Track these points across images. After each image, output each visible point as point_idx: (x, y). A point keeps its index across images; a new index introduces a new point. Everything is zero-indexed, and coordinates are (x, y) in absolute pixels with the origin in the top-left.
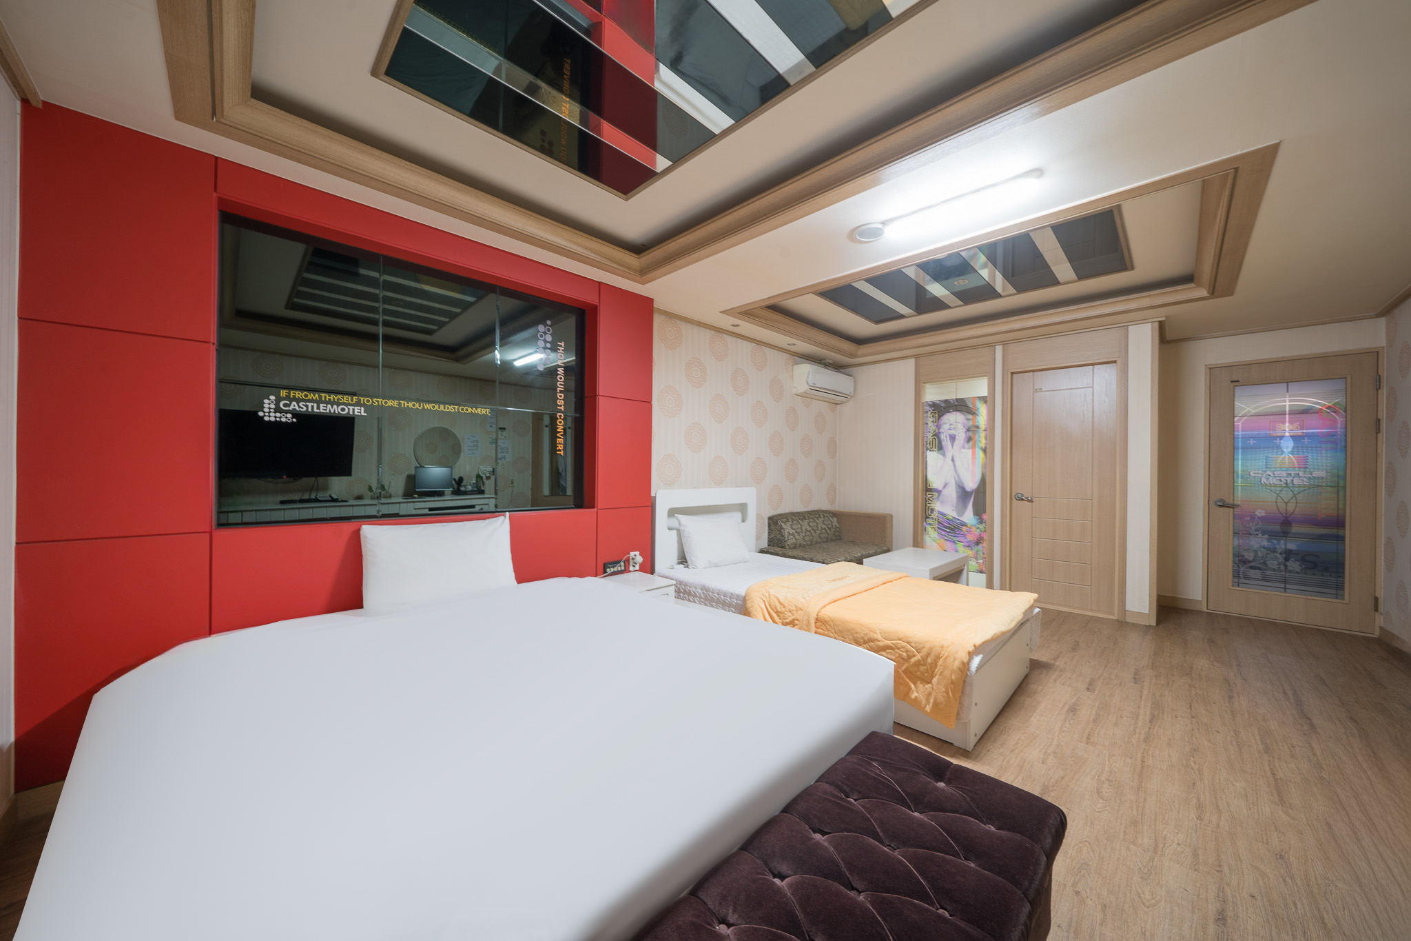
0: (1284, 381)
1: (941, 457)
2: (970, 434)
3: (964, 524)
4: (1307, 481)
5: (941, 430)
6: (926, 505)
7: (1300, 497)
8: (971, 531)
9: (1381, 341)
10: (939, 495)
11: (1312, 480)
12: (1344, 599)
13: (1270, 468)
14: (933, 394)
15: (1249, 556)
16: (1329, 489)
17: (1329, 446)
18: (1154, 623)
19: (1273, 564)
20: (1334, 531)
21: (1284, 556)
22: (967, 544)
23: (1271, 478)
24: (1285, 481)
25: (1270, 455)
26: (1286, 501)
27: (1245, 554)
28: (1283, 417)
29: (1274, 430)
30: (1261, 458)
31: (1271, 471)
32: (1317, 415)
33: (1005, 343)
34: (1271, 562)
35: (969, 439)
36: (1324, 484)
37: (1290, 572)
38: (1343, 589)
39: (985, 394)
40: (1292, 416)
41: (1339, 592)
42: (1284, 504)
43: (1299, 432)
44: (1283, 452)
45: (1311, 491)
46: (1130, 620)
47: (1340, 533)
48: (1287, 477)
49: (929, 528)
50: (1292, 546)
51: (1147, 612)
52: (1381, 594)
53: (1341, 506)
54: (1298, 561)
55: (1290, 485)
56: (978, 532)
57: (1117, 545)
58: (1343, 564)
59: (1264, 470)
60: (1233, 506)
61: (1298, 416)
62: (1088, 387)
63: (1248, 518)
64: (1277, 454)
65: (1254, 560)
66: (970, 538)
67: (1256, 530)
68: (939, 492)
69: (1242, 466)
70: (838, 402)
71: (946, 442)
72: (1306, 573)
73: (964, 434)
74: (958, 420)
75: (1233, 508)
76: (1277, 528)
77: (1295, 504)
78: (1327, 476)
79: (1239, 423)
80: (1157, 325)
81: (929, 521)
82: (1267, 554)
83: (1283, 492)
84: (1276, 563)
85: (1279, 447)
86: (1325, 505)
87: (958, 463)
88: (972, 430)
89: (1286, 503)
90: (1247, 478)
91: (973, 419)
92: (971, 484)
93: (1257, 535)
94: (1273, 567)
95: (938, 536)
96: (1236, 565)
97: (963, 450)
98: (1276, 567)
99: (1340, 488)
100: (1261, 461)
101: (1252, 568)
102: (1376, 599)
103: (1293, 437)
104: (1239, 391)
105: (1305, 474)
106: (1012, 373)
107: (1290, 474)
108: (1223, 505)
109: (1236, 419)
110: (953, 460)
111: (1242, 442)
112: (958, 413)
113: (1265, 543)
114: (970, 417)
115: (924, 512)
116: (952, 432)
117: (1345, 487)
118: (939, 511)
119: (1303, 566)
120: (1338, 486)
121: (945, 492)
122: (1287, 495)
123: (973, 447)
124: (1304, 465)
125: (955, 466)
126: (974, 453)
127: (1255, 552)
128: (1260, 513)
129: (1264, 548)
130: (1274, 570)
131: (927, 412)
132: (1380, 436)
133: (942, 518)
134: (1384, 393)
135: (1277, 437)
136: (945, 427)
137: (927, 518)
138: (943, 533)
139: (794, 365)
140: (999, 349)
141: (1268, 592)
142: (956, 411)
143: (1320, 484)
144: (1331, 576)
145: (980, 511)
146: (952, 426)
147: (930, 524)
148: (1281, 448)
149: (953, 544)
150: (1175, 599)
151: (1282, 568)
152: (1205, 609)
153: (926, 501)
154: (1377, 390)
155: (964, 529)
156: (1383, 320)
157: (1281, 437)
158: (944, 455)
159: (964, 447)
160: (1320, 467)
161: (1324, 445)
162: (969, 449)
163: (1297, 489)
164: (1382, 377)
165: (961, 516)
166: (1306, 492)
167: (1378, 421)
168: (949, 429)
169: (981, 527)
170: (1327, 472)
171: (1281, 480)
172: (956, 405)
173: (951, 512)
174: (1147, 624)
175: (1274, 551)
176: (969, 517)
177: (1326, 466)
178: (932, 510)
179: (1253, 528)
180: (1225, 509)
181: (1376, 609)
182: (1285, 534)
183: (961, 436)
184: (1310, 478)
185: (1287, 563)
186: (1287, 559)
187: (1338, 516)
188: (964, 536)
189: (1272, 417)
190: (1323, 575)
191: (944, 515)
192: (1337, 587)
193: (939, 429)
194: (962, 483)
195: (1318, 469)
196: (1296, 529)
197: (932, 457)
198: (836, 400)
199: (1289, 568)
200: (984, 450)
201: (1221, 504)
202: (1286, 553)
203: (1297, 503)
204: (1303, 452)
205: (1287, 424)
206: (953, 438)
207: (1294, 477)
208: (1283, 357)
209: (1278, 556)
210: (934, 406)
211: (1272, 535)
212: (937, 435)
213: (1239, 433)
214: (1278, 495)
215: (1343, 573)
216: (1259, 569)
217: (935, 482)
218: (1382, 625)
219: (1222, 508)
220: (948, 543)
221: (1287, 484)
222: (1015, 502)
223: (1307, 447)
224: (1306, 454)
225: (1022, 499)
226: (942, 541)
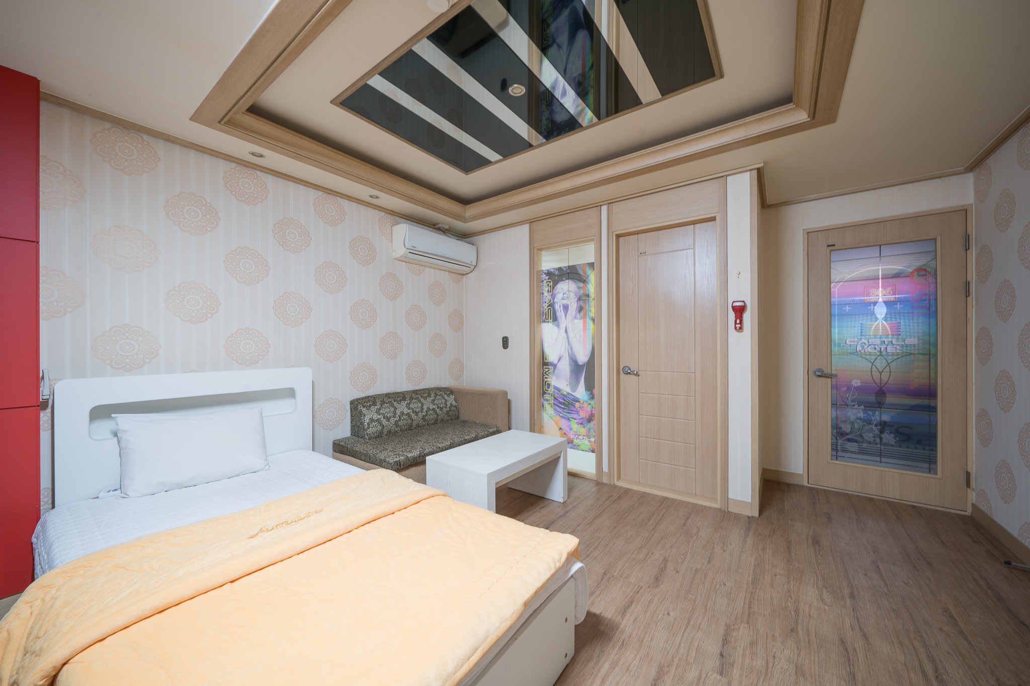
0: (876, 244)
1: (556, 328)
2: (581, 303)
3: (577, 401)
4: (901, 349)
5: (556, 300)
6: (543, 380)
7: (893, 365)
8: (583, 407)
9: (969, 199)
10: (555, 369)
11: (905, 348)
12: (937, 474)
13: (866, 336)
14: (550, 262)
15: (847, 428)
16: (921, 357)
17: (920, 311)
18: (756, 514)
19: (869, 436)
20: (925, 402)
21: (879, 427)
22: (580, 421)
23: (866, 347)
24: (879, 350)
25: (864, 322)
26: (881, 370)
27: (842, 426)
28: (876, 281)
29: (868, 295)
30: (857, 325)
31: (865, 339)
32: (908, 279)
33: (610, 203)
34: (867, 434)
35: (580, 309)
36: (916, 352)
37: (885, 444)
38: (935, 463)
39: (592, 260)
40: (885, 280)
41: (932, 466)
42: (878, 373)
43: (892, 297)
44: (876, 319)
45: (904, 359)
46: (733, 509)
47: (932, 404)
48: (881, 344)
49: (546, 404)
50: (886, 418)
51: (750, 501)
52: (973, 469)
53: (932, 375)
54: (893, 433)
55: (884, 353)
56: (589, 408)
57: (719, 424)
58: (934, 437)
59: (859, 337)
60: (830, 376)
61: (891, 280)
62: (689, 249)
63: (845, 389)
64: (871, 321)
65: (851, 432)
66: (583, 414)
67: (852, 401)
68: (555, 366)
69: (838, 333)
70: (464, 273)
71: (560, 313)
72: (900, 446)
73: (576, 304)
74: (570, 289)
75: (831, 378)
76: (872, 398)
77: (889, 373)
78: (919, 344)
79: (835, 289)
80: (755, 173)
81: (547, 397)
82: (863, 426)
83: (877, 361)
84: (871, 435)
85: (873, 313)
86: (918, 376)
87: (571, 335)
88: (583, 298)
89: (881, 373)
90: (843, 346)
91: (583, 287)
92: (582, 358)
93: (854, 405)
94: (869, 440)
95: (554, 412)
96: (834, 437)
97: (576, 321)
98: (872, 440)
99: (931, 356)
100: (856, 328)
101: (849, 440)
102: (968, 475)
103: (887, 303)
104: (835, 256)
105: (898, 341)
106: (618, 236)
107: (884, 342)
108: (822, 375)
109: (832, 285)
110: (566, 332)
111: (838, 309)
112: (570, 282)
113: (861, 415)
114: (581, 285)
115: (540, 386)
116: (565, 302)
117: (936, 355)
118: (554, 386)
119: (898, 439)
120: (930, 354)
121: (559, 366)
122: (881, 364)
123: (584, 317)
124: (897, 332)
125: (568, 338)
126: (585, 324)
127: (852, 423)
128: (856, 383)
129: (860, 419)
130: (870, 443)
131: (543, 281)
132: (969, 299)
133: (558, 393)
134: (973, 254)
135: (871, 303)
136: (559, 297)
137: (544, 393)
138: (559, 409)
139: (394, 225)
140: (604, 209)
141: (866, 466)
142: (569, 279)
143: (912, 352)
144: (924, 449)
145: (590, 387)
146: (565, 295)
147: (547, 400)
148: (875, 315)
149: (567, 421)
150: (778, 473)
151: (878, 440)
152: (806, 484)
153: (543, 375)
154: (966, 250)
155: (577, 405)
156: (970, 177)
157: (875, 303)
158: (558, 326)
159: (576, 318)
160: (912, 334)
161: (915, 311)
162: (580, 319)
163: (890, 357)
164: (970, 237)
165: (574, 391)
166: (899, 360)
167: (967, 284)
168: (563, 299)
169: (592, 402)
170: (919, 339)
171: (875, 348)
172: (569, 273)
173: (566, 388)
174: (750, 515)
175: (870, 423)
176: (581, 393)
177: (918, 333)
178: (549, 385)
179: (849, 399)
180: (824, 379)
181: (968, 485)
182: (880, 405)
183: (573, 306)
184: (902, 346)
185: (883, 436)
186: (882, 432)
187: (930, 386)
188: (577, 412)
189: (866, 282)
190: (916, 448)
191: (559, 390)
192: (930, 462)
193: (554, 299)
194: (575, 356)
195: (911, 336)
196: (890, 399)
197: (548, 330)
198: (460, 271)
199: (884, 441)
200: (593, 320)
201: (819, 374)
202: (881, 425)
203: (890, 372)
204: (896, 318)
205: (880, 289)
206: (566, 308)
207: (887, 345)
208: (876, 219)
209: (874, 428)
210: (549, 274)
211: (868, 406)
212: (551, 305)
213: (835, 300)
214: (873, 364)
215: (936, 446)
216: (856, 441)
217: (552, 357)
218: (974, 502)
219: (821, 378)
220: (563, 420)
221: (881, 352)
222: (622, 375)
223: (900, 313)
224: (898, 321)
225: (629, 373)
226: (558, 418)
